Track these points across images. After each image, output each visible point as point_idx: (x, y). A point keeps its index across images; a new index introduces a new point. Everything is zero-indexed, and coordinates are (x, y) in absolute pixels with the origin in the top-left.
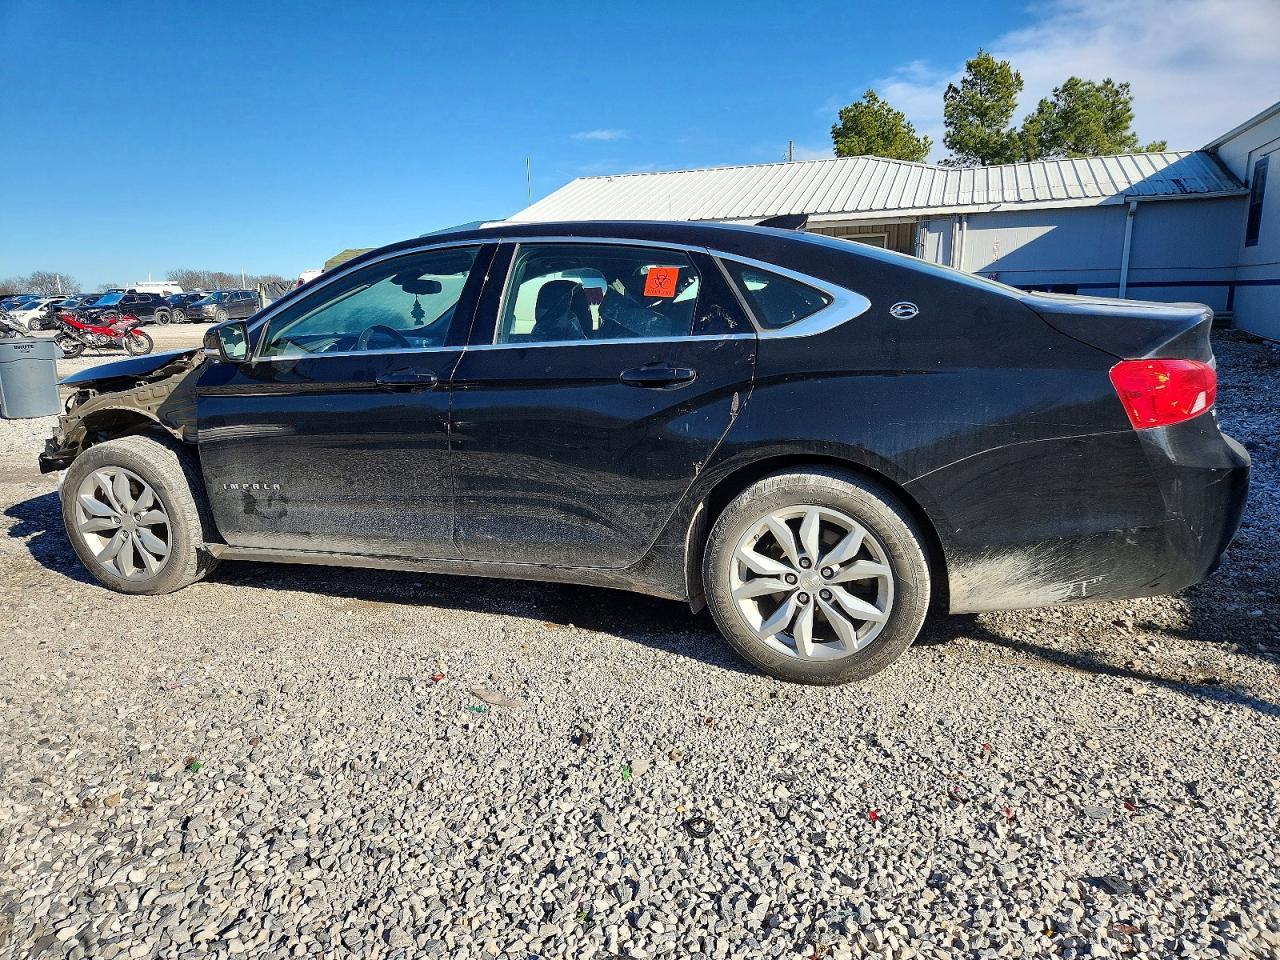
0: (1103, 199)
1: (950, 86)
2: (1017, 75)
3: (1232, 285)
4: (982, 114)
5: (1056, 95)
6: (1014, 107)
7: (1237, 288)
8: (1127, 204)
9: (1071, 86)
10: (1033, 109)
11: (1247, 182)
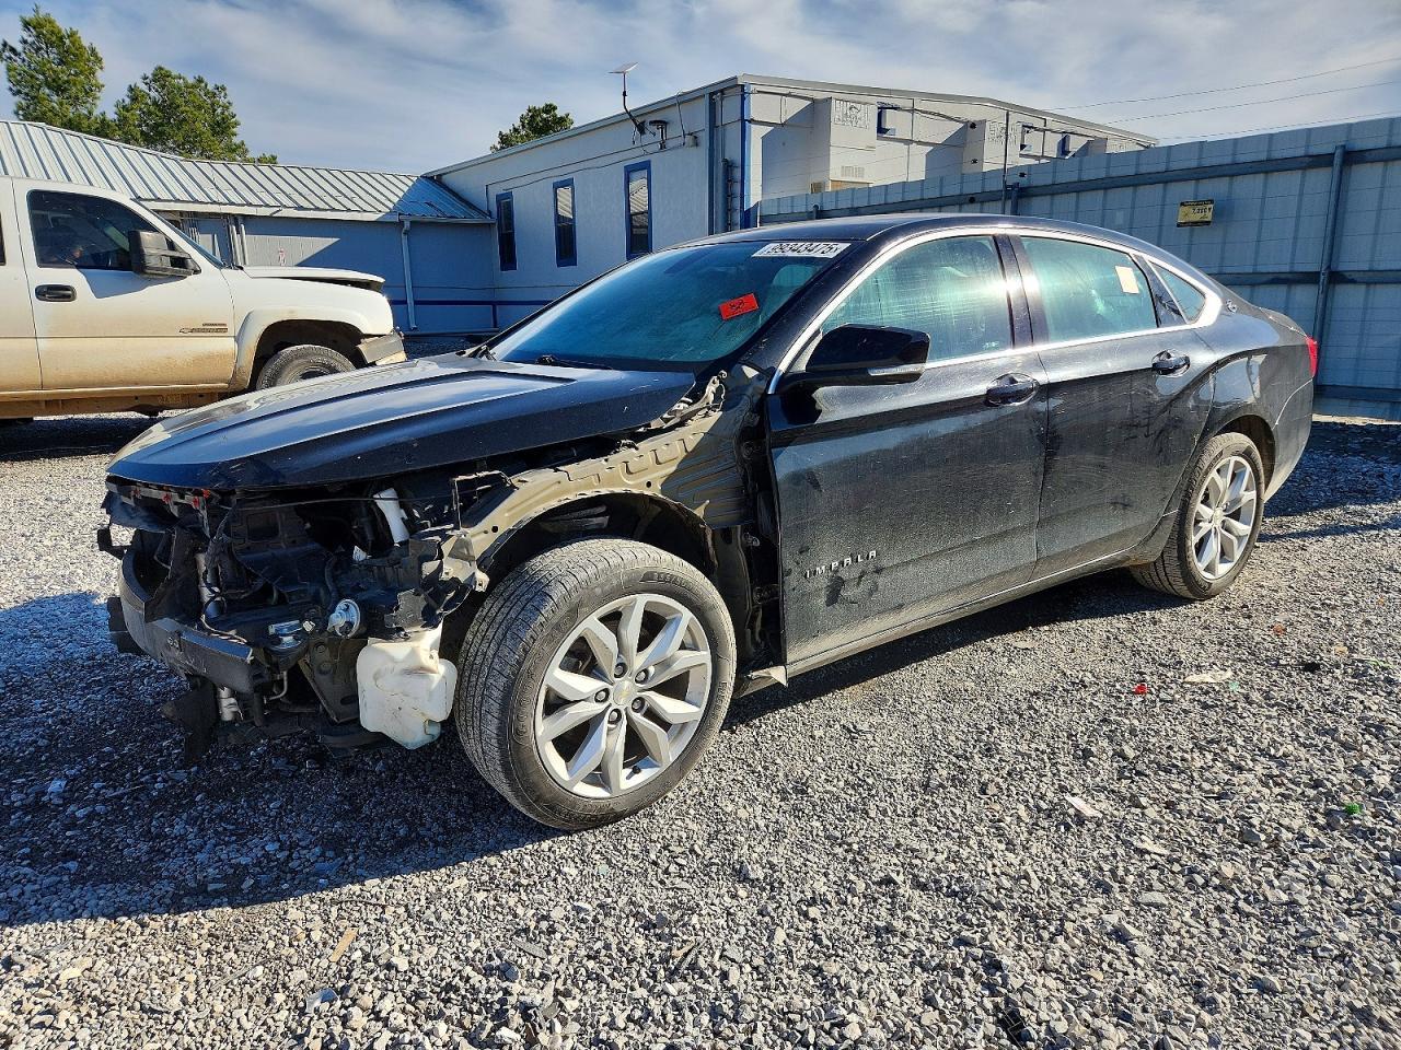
0: (380, 215)
1: (5, 44)
2: (93, 50)
3: (494, 304)
4: (59, 88)
5: (146, 84)
6: (100, 87)
7: (498, 307)
8: (401, 223)
9: (161, 77)
10: (123, 95)
11: (490, 213)
